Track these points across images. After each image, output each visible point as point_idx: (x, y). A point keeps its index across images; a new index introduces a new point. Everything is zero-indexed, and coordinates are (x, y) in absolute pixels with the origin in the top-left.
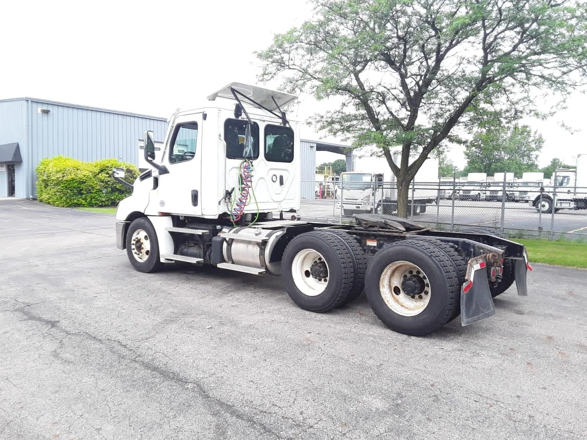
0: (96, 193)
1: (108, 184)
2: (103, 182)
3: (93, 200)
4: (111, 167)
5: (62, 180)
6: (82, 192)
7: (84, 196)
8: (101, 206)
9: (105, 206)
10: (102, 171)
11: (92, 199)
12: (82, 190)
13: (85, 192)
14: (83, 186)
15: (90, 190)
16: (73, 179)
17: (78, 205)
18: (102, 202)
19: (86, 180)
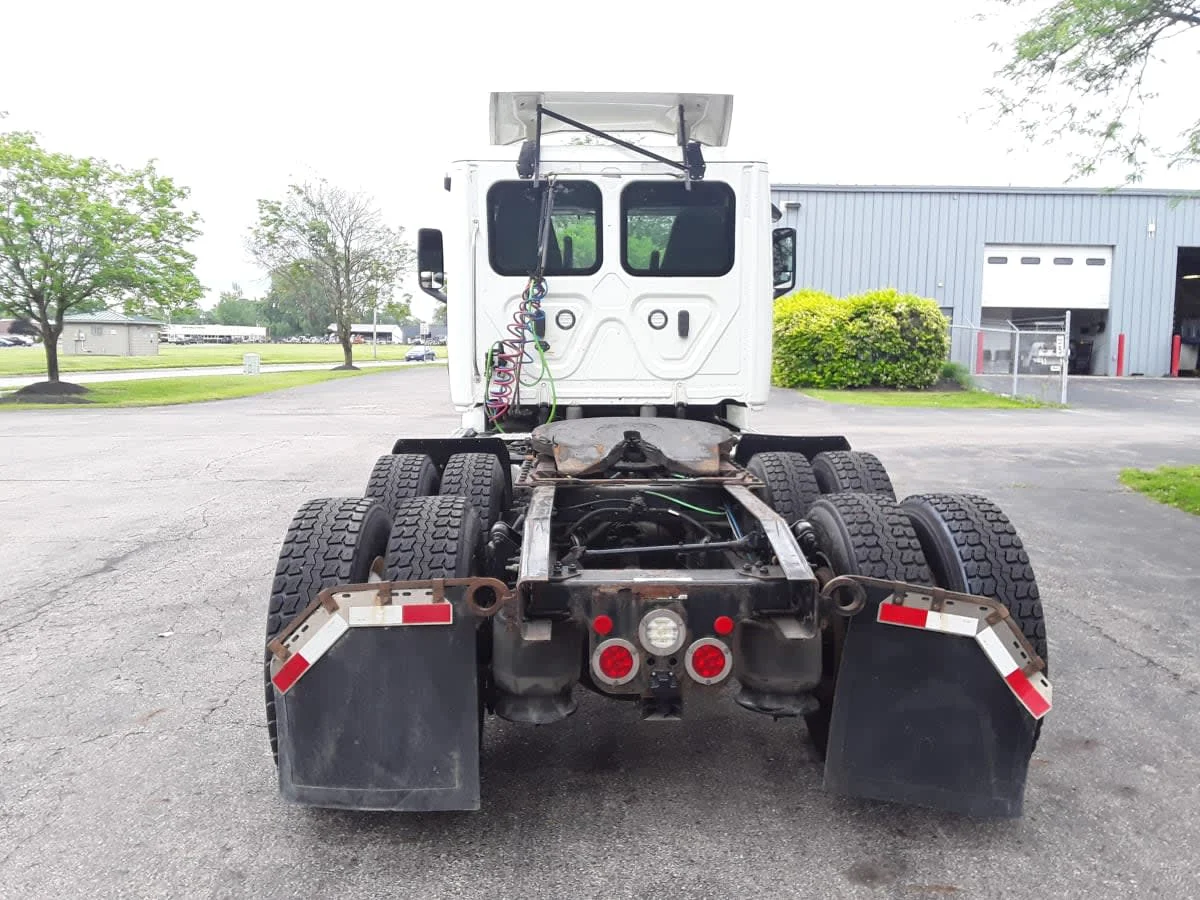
0: (840, 360)
1: (866, 343)
2: (854, 338)
3: (835, 375)
4: (878, 308)
5: (782, 336)
6: (817, 358)
7: (820, 366)
8: (851, 388)
9: (862, 387)
10: (858, 315)
11: (833, 373)
12: (817, 354)
13: (821, 359)
14: (818, 347)
15: (829, 355)
16: (802, 334)
17: (808, 384)
18: (853, 378)
19: (823, 335)
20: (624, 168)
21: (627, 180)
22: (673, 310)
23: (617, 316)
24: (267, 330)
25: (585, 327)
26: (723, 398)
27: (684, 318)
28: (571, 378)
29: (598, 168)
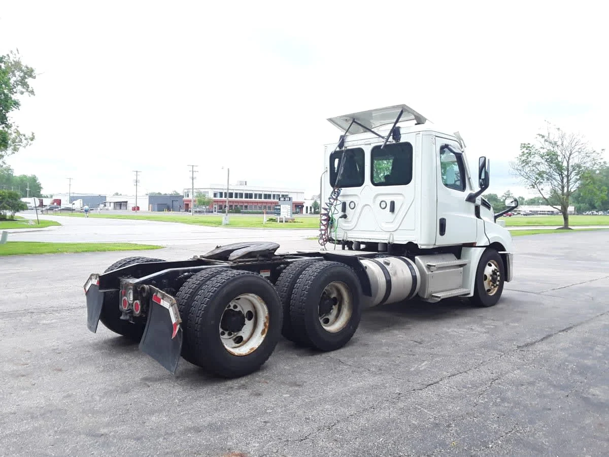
20: (371, 141)
21: (373, 145)
22: (389, 201)
23: (369, 204)
24: (575, 209)
25: (358, 209)
26: (408, 241)
27: (393, 204)
28: (354, 229)
29: (363, 142)
